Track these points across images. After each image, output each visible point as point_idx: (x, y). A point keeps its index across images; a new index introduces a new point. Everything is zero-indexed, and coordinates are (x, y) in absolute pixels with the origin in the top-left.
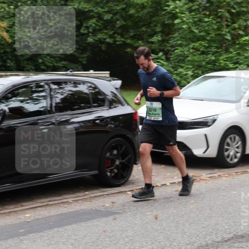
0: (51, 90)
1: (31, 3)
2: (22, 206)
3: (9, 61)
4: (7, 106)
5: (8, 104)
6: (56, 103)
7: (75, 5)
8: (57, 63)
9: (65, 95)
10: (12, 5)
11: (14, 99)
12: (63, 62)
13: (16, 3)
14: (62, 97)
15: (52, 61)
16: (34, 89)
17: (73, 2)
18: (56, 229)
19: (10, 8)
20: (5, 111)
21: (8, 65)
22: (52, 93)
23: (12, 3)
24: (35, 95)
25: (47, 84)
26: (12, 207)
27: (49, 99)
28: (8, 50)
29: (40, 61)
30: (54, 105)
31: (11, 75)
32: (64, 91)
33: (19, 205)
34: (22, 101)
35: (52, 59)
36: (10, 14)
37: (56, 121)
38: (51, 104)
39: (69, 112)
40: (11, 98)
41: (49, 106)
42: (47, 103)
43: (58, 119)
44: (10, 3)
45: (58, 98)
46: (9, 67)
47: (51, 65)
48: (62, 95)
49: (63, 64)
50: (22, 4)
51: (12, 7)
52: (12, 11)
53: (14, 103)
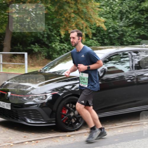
0: (132, 56)
1: (119, 5)
2: (116, 125)
3: (105, 40)
4: (106, 66)
5: (106, 65)
6: (136, 64)
7: (146, 5)
8: (134, 40)
9: (140, 59)
10: (108, 7)
11: (110, 62)
12: (138, 39)
13: (110, 5)
14: (139, 60)
15: (131, 39)
16: (121, 56)
17: (145, 3)
18: (137, 140)
19: (107, 9)
20: (105, 70)
21: (105, 42)
22: (133, 58)
23: (108, 5)
24: (122, 60)
25: (130, 53)
26: (110, 126)
27: (131, 62)
28: (106, 33)
29: (125, 39)
30: (134, 65)
31: (108, 48)
32: (140, 57)
33: (114, 125)
34: (114, 63)
35: (132, 38)
36: (107, 12)
37: (136, 75)
38: (132, 65)
39: (143, 70)
40: (108, 62)
41: (131, 66)
42: (130, 64)
43: (136, 74)
44: (107, 6)
45: (136, 61)
46: (106, 43)
47: (131, 41)
48: (138, 59)
50: (114, 6)
51: (108, 8)
52: (108, 10)
53: (110, 65)
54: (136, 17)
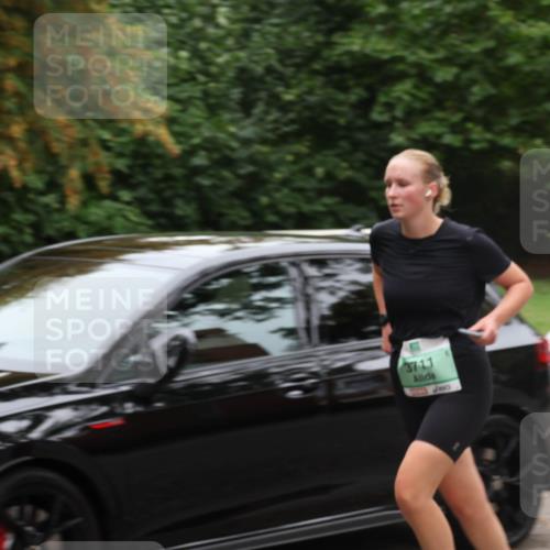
0: (306, 279)
1: (237, 43)
3: (179, 202)
4: (185, 325)
5: (186, 320)
6: (323, 318)
7: (352, 43)
8: (307, 203)
9: (342, 294)
10: (183, 49)
11: (201, 307)
12: (328, 200)
13: (191, 43)
14: (333, 300)
15: (295, 199)
16: (255, 281)
17: (349, 37)
19: (177, 58)
20: (183, 342)
21: (179, 212)
22: (310, 291)
23: (182, 42)
24: (257, 297)
25: (294, 264)
27: (301, 305)
28: (177, 172)
29: (264, 200)
30: (315, 322)
32: (338, 285)
34: (222, 314)
36: (179, 74)
37: (325, 367)
38: (308, 322)
39: (355, 344)
40: (194, 305)
41: (303, 325)
42: (297, 315)
43: (326, 363)
44: (178, 44)
45: (326, 301)
46: (181, 218)
47: (292, 210)
48: (332, 293)
49: (325, 205)
51: (184, 54)
52: (183, 66)
53: (203, 320)
54: (312, 99)
